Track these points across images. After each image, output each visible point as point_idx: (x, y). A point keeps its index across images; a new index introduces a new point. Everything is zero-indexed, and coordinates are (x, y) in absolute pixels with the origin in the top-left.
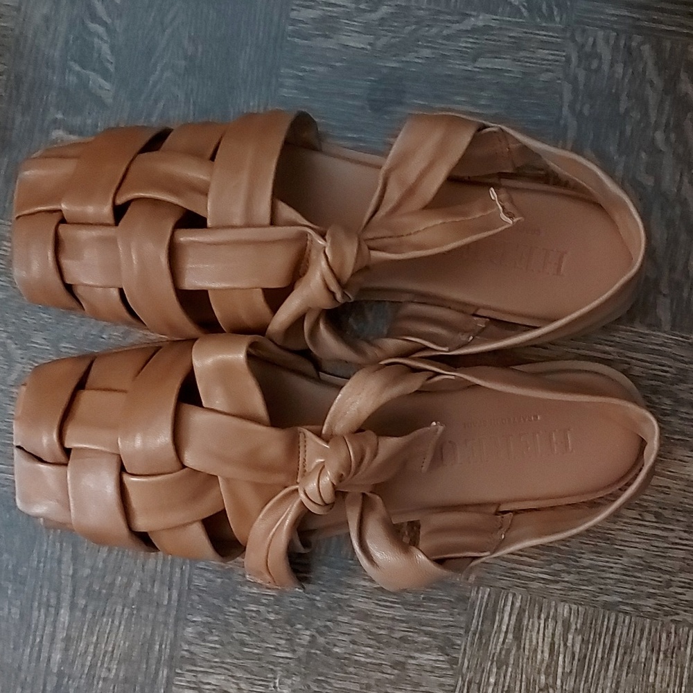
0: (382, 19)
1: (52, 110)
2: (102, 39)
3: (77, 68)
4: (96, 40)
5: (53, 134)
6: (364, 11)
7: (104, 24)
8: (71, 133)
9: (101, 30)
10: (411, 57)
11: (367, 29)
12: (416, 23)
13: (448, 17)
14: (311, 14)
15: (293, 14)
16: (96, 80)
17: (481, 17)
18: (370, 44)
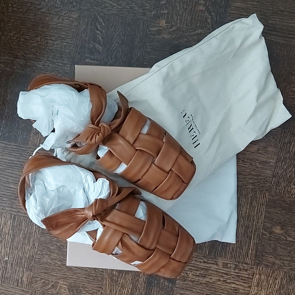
0: (174, 30)
1: (86, 54)
2: (99, 35)
3: (92, 42)
4: (98, 35)
5: (86, 60)
6: (169, 28)
7: (100, 31)
8: (91, 60)
9: (99, 32)
10: (181, 41)
11: (169, 33)
12: (183, 32)
13: (191, 30)
14: (155, 29)
15: (150, 29)
16: (97, 46)
17: (199, 30)
18: (170, 37)
